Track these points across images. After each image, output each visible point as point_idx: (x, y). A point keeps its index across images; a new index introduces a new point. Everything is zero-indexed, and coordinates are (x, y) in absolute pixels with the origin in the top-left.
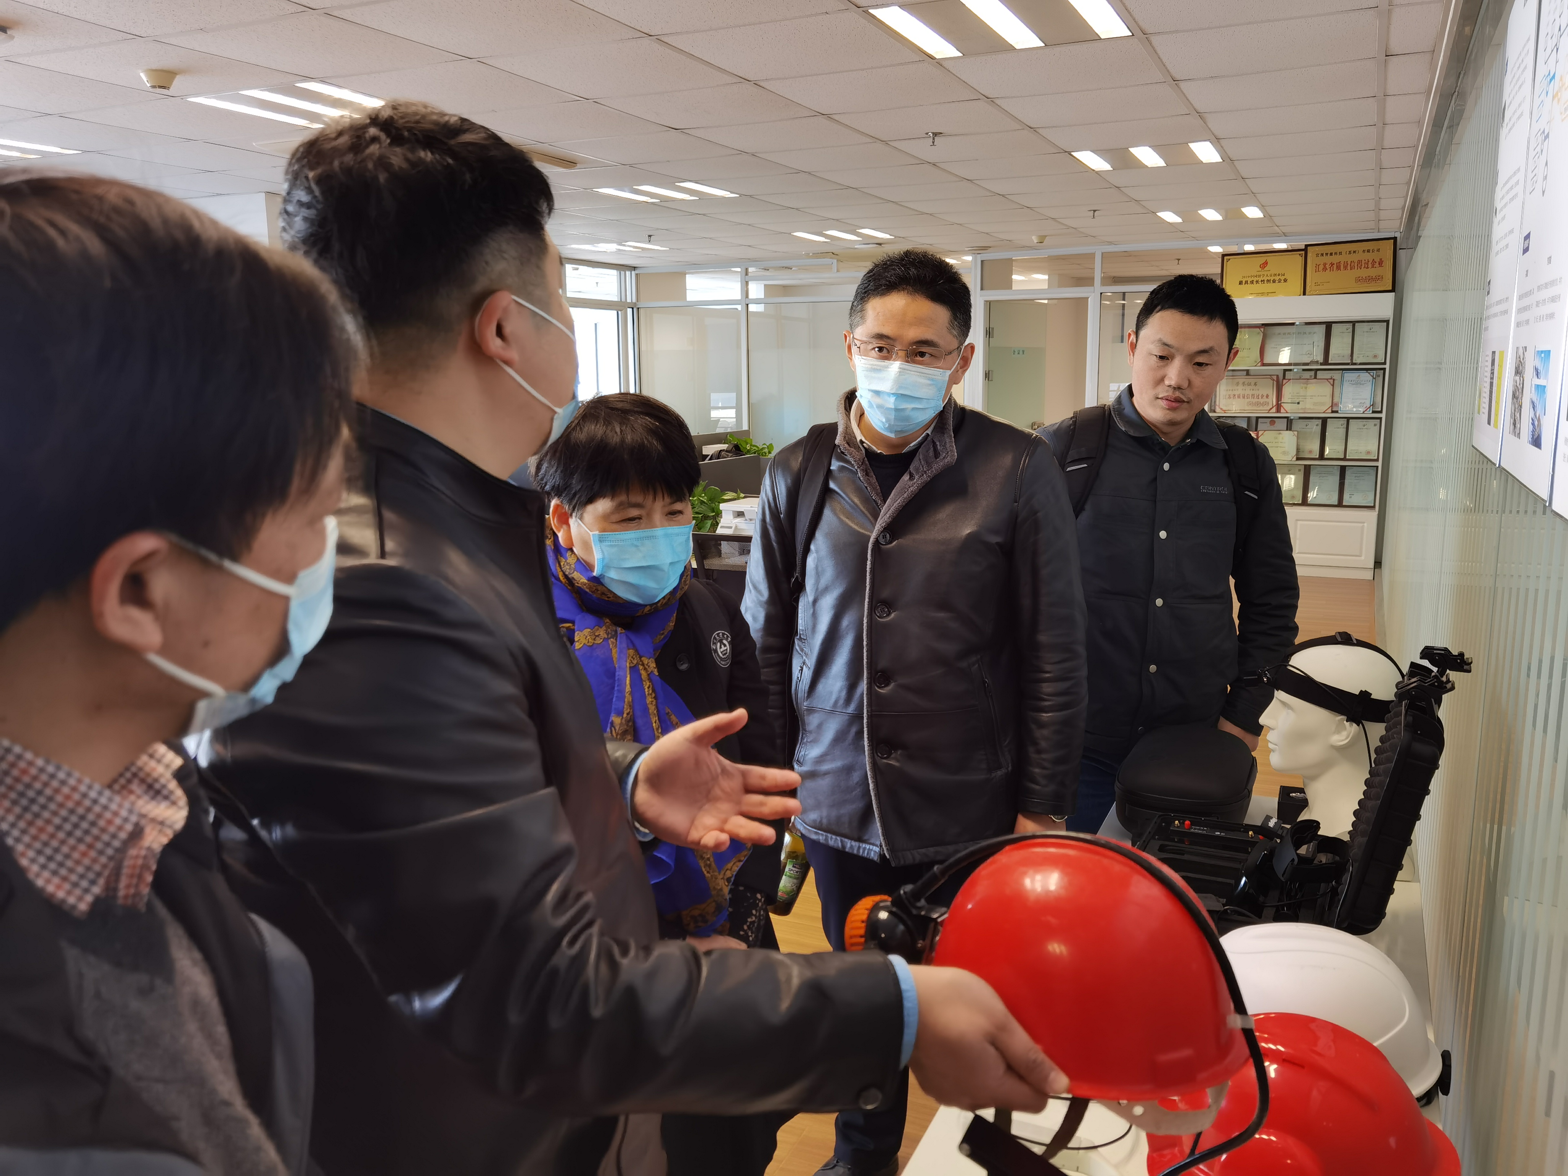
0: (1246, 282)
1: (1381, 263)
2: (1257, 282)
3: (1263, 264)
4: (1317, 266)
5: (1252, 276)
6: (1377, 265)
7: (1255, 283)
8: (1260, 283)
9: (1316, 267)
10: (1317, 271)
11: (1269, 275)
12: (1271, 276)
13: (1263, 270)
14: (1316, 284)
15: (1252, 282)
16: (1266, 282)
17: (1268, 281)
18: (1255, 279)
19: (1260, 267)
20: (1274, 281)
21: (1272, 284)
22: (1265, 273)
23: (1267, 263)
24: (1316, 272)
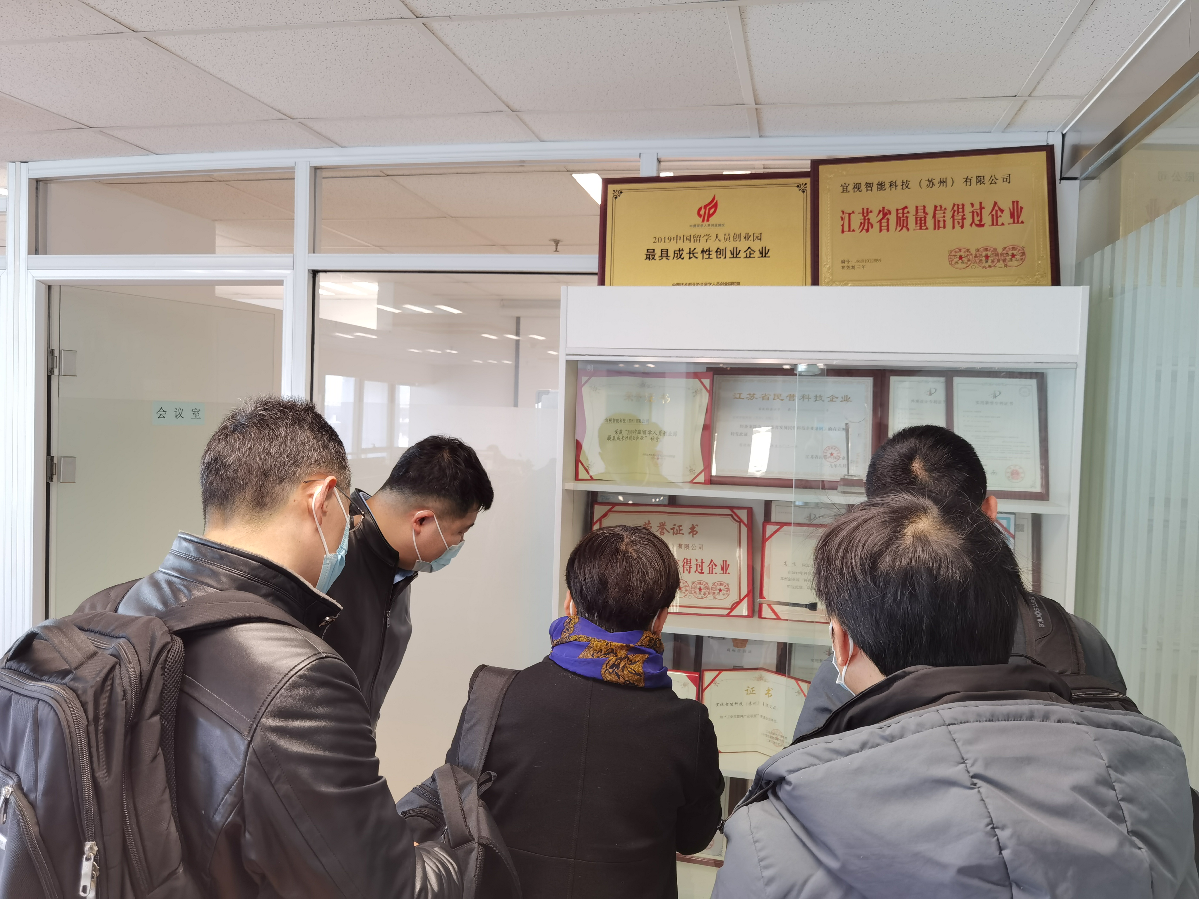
0: (665, 254)
1: (1016, 214)
2: (692, 253)
3: (705, 207)
4: (846, 216)
5: (677, 238)
6: (1005, 217)
7: (685, 255)
8: (699, 255)
9: (842, 219)
10: (846, 228)
11: (721, 237)
12: (727, 238)
13: (705, 223)
14: (846, 264)
15: (679, 254)
16: (714, 255)
17: (720, 252)
18: (686, 246)
19: (699, 215)
20: (735, 254)
21: (729, 262)
22: (713, 231)
23: (716, 206)
24: (843, 232)
